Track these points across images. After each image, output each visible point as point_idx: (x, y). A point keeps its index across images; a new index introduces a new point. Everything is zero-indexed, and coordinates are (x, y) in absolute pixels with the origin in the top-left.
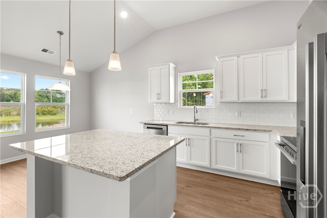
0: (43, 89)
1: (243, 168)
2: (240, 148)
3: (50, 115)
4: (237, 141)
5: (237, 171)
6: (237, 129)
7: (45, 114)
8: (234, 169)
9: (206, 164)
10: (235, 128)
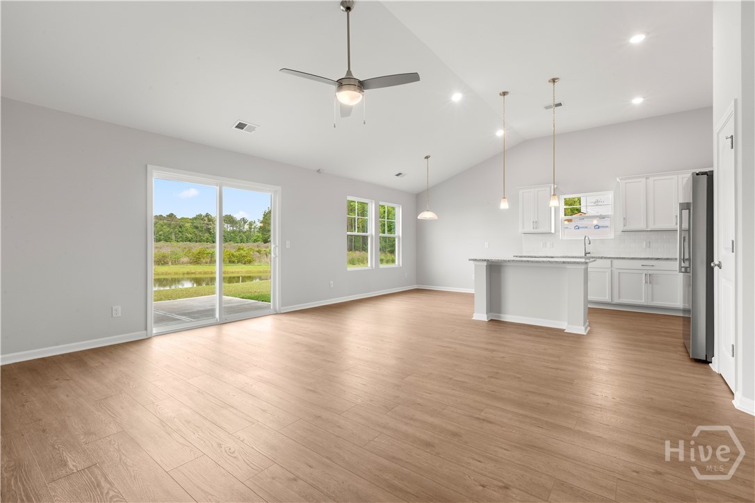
0: (200, 215)
1: (652, 300)
2: (650, 279)
3: (242, 263)
4: (646, 272)
5: (645, 304)
6: (645, 259)
7: (233, 262)
8: (642, 302)
9: (607, 298)
10: (642, 257)
